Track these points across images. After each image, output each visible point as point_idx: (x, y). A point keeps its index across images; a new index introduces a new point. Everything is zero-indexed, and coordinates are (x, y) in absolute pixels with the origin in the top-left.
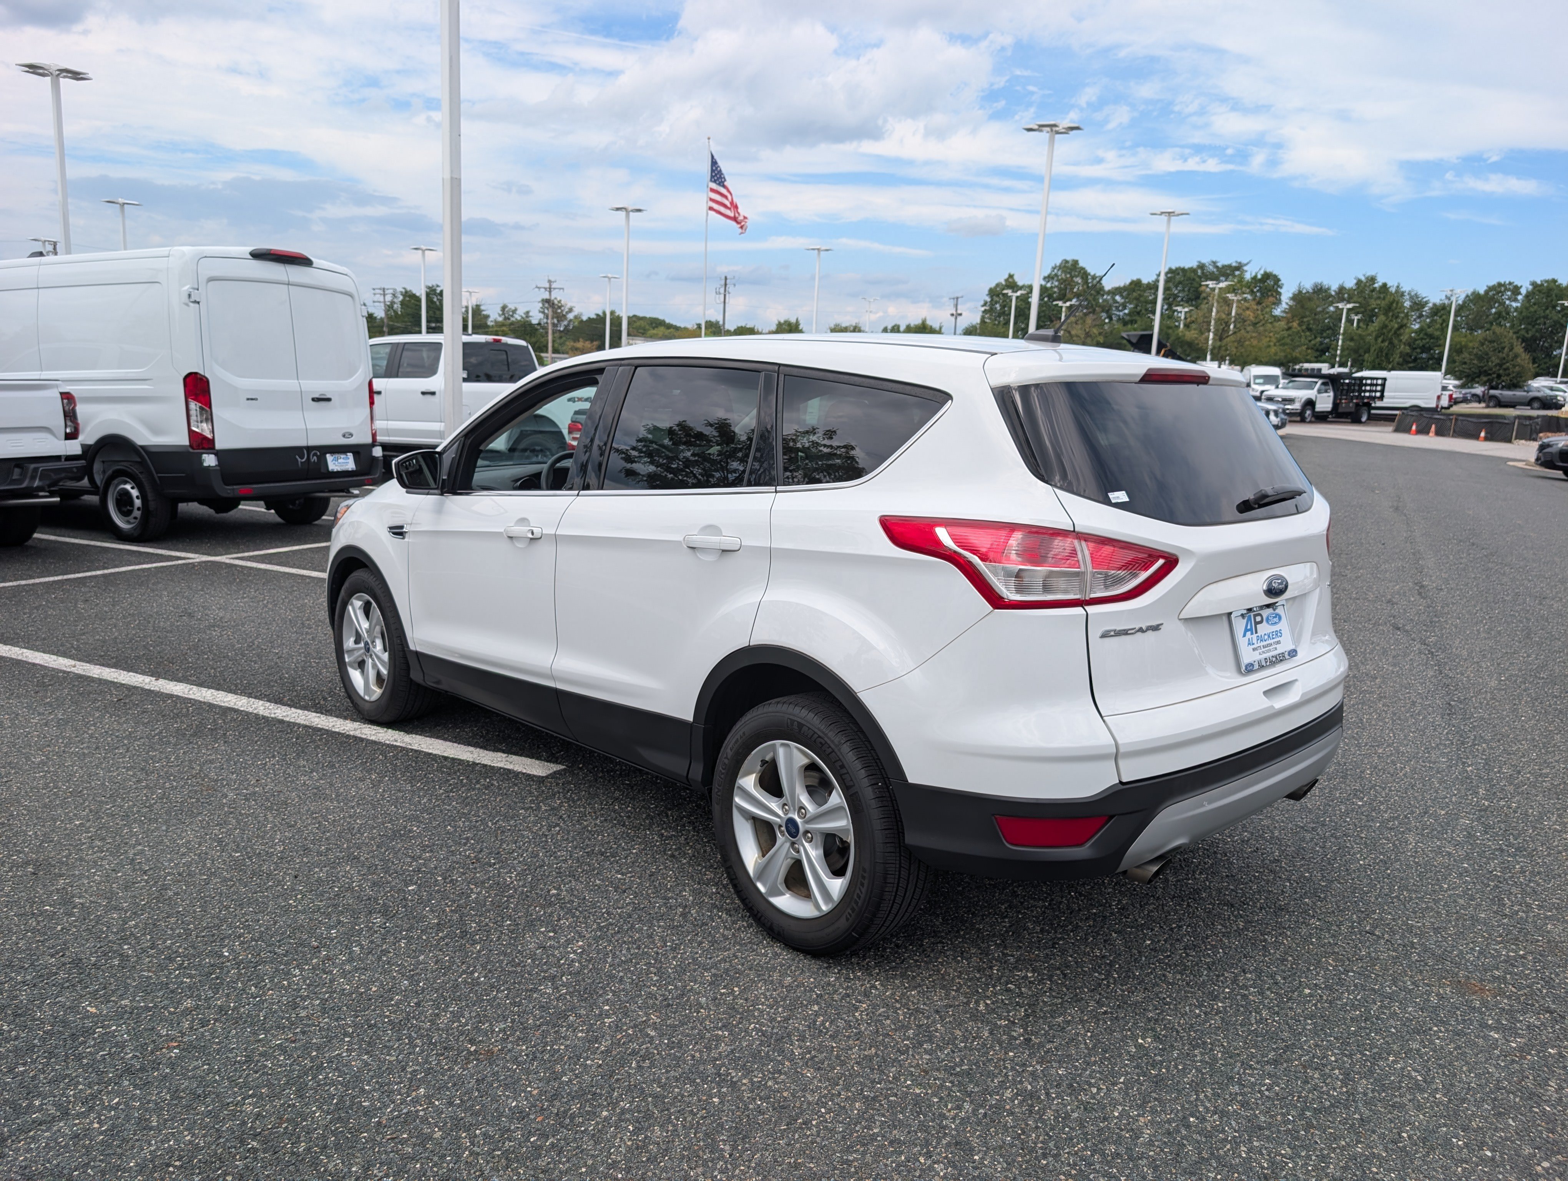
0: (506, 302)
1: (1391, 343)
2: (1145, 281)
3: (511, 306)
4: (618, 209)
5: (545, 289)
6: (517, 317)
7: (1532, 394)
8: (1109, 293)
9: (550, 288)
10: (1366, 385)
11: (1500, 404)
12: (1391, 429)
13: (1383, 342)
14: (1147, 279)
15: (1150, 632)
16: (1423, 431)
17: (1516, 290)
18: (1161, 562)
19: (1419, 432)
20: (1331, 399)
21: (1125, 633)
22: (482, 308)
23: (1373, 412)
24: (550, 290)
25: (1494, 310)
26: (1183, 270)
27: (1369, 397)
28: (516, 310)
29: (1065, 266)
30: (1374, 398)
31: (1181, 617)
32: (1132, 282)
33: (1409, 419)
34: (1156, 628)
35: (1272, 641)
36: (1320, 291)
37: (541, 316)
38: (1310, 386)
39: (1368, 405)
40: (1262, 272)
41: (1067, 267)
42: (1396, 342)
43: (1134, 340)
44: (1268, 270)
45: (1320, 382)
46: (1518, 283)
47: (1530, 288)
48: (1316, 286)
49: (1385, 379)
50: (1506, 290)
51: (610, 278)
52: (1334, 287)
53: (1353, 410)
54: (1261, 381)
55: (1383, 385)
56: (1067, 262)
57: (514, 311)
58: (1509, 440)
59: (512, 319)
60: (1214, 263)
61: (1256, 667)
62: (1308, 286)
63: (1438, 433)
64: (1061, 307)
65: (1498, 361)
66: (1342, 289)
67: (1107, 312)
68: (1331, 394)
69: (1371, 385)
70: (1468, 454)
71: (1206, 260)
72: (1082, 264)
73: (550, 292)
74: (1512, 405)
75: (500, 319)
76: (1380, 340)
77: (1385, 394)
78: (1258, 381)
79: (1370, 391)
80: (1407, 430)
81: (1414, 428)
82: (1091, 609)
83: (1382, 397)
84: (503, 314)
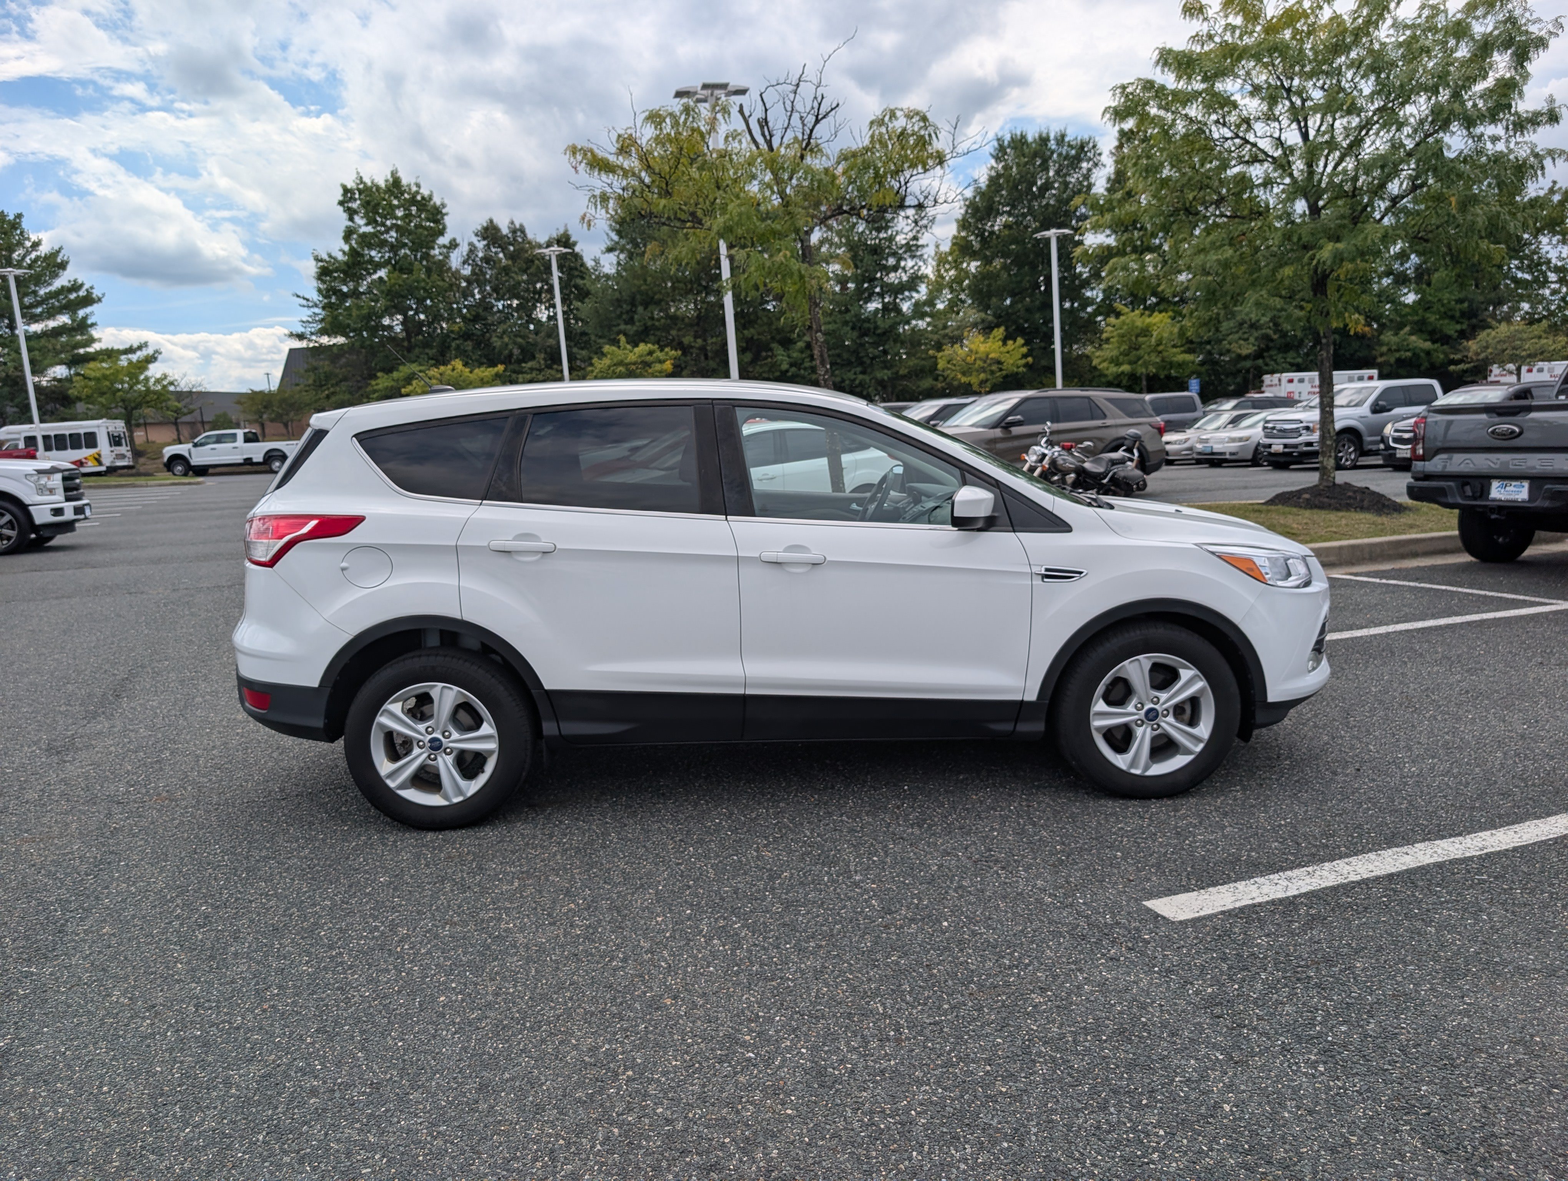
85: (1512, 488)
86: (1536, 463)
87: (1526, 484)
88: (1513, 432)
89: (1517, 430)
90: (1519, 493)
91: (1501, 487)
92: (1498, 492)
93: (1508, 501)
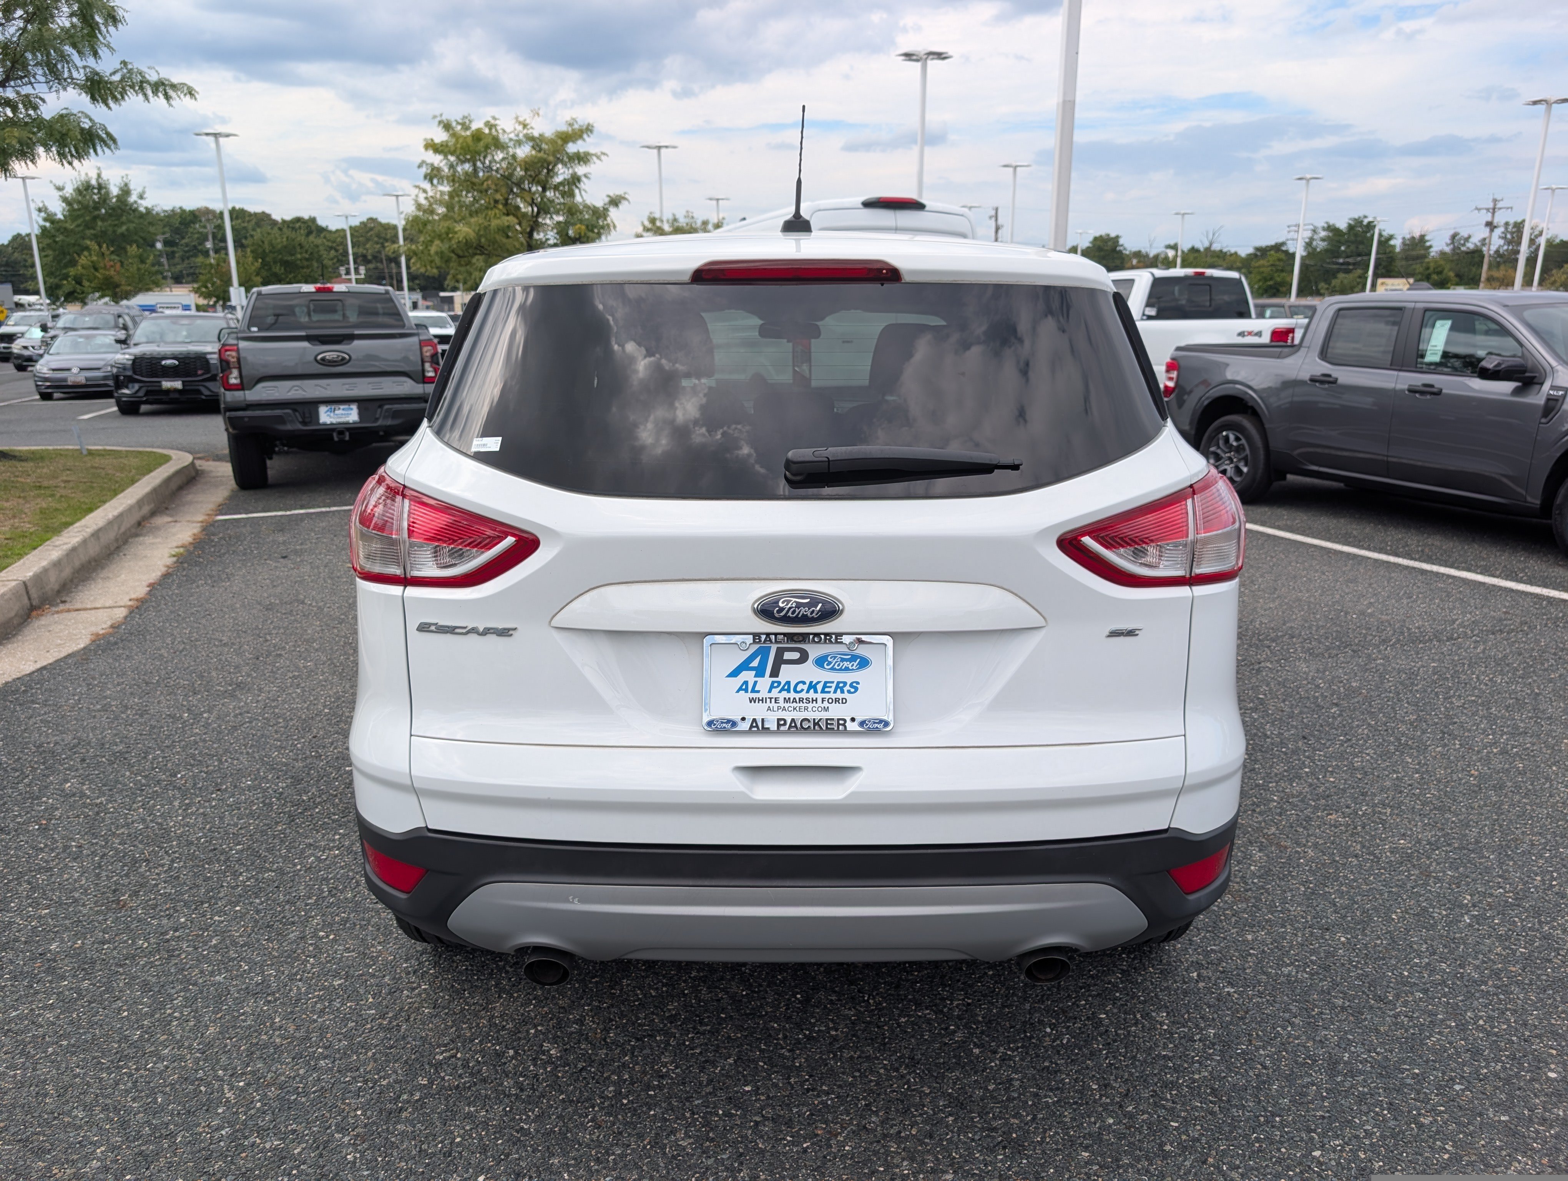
0: (1458, 230)
3: (1464, 233)
4: (1535, 103)
5: (1488, 210)
6: (1470, 246)
9: (1494, 209)
15: (492, 638)
18: (510, 540)
21: (450, 630)
22: (1427, 238)
24: (1494, 210)
28: (1469, 237)
31: (554, 623)
34: (505, 633)
35: (819, 696)
37: (1502, 242)
51: (1553, 190)
57: (1467, 239)
59: (1463, 249)
61: (745, 726)
73: (1493, 213)
75: (1447, 249)
82: (413, 592)
84: (1453, 243)
85: (341, 412)
86: (365, 388)
87: (354, 407)
88: (343, 359)
89: (347, 357)
90: (351, 415)
91: (330, 410)
92: (326, 416)
93: (340, 424)
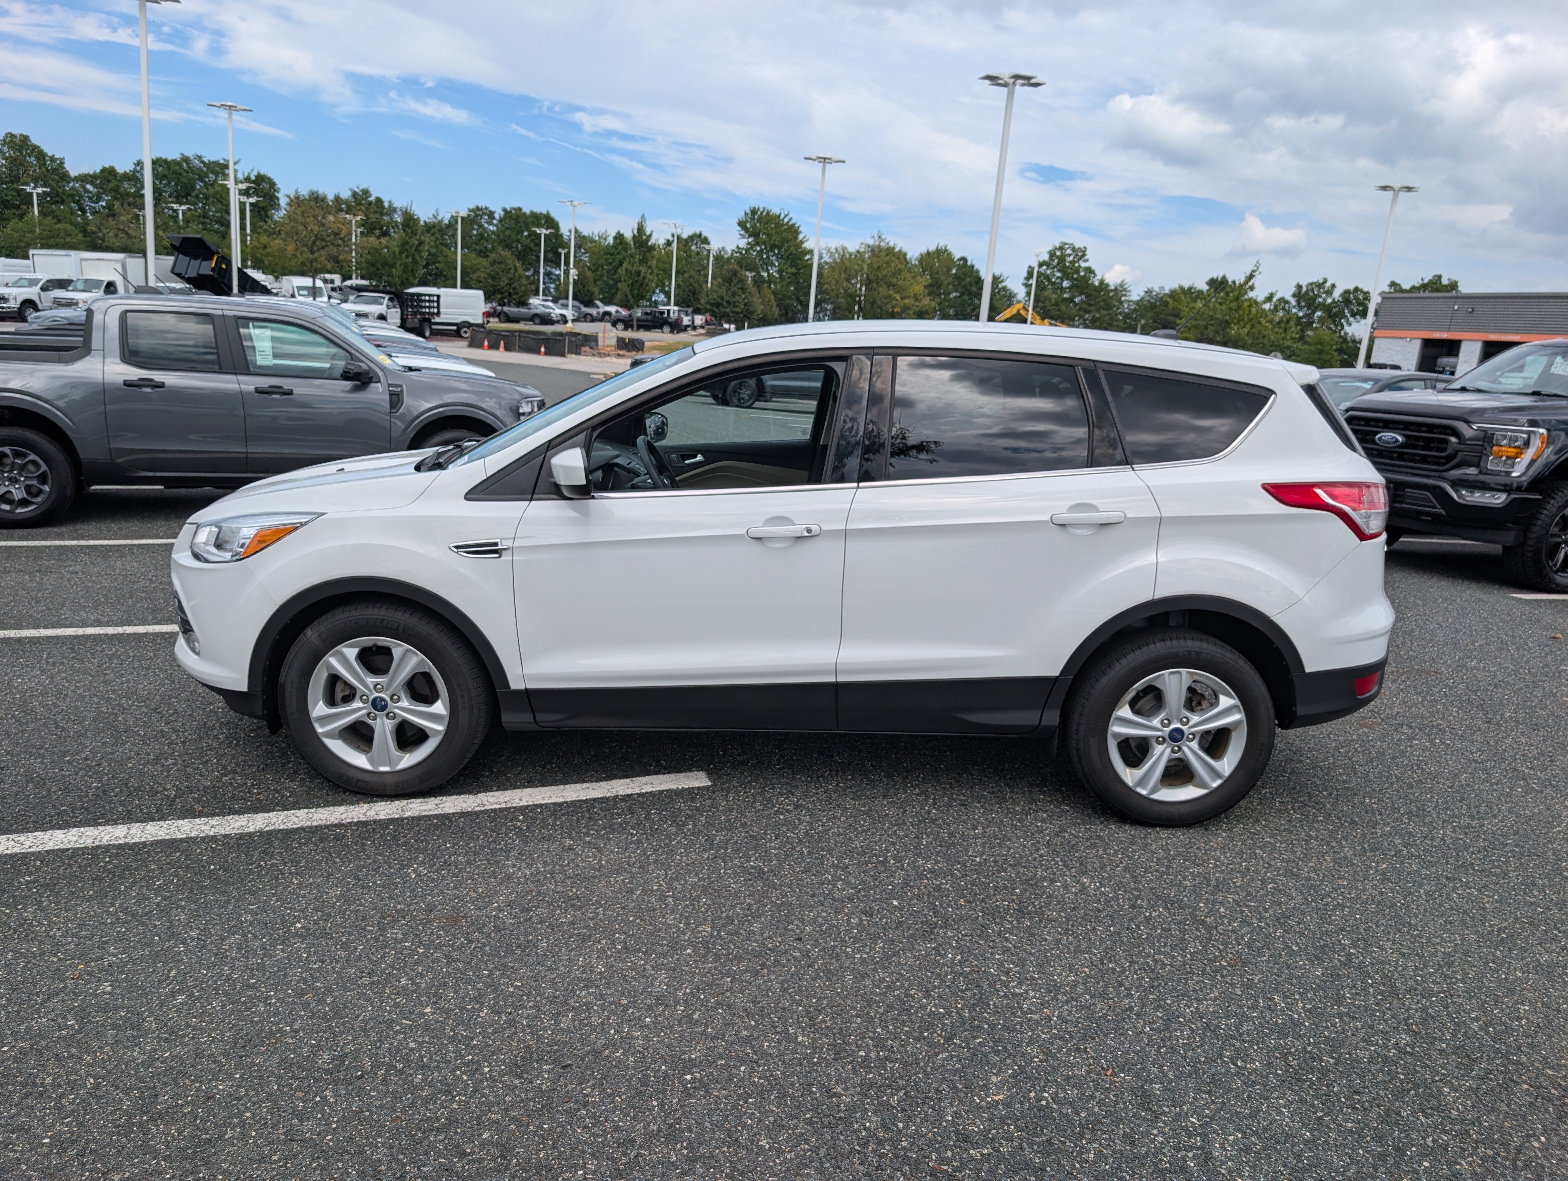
1: (414, 259)
2: (120, 170)
7: (533, 311)
8: (76, 179)
10: (425, 301)
11: (509, 319)
12: (466, 343)
13: (407, 257)
14: (124, 166)
16: (494, 346)
17: (491, 215)
19: (491, 347)
20: (399, 315)
23: (434, 327)
25: (475, 232)
26: (165, 161)
27: (429, 313)
29: (11, 142)
30: (433, 314)
32: (104, 170)
33: (480, 335)
36: (317, 199)
38: (376, 302)
39: (429, 320)
40: (255, 173)
41: (14, 143)
42: (418, 258)
43: (177, 244)
44: (262, 173)
45: (387, 297)
46: (492, 208)
47: (502, 213)
48: (312, 193)
49: (438, 296)
50: (484, 214)
52: (330, 197)
53: (417, 325)
54: (305, 292)
55: (438, 302)
56: (12, 136)
58: (563, 355)
60: (199, 158)
62: (304, 192)
63: (507, 348)
64: (31, 194)
65: (507, 281)
66: (337, 199)
67: (77, 203)
68: (399, 310)
69: (429, 301)
70: (543, 367)
71: (189, 153)
72: (35, 140)
74: (516, 321)
76: (404, 255)
77: (442, 310)
78: (302, 292)
79: (429, 307)
80: (481, 346)
81: (486, 343)
83: (438, 314)
